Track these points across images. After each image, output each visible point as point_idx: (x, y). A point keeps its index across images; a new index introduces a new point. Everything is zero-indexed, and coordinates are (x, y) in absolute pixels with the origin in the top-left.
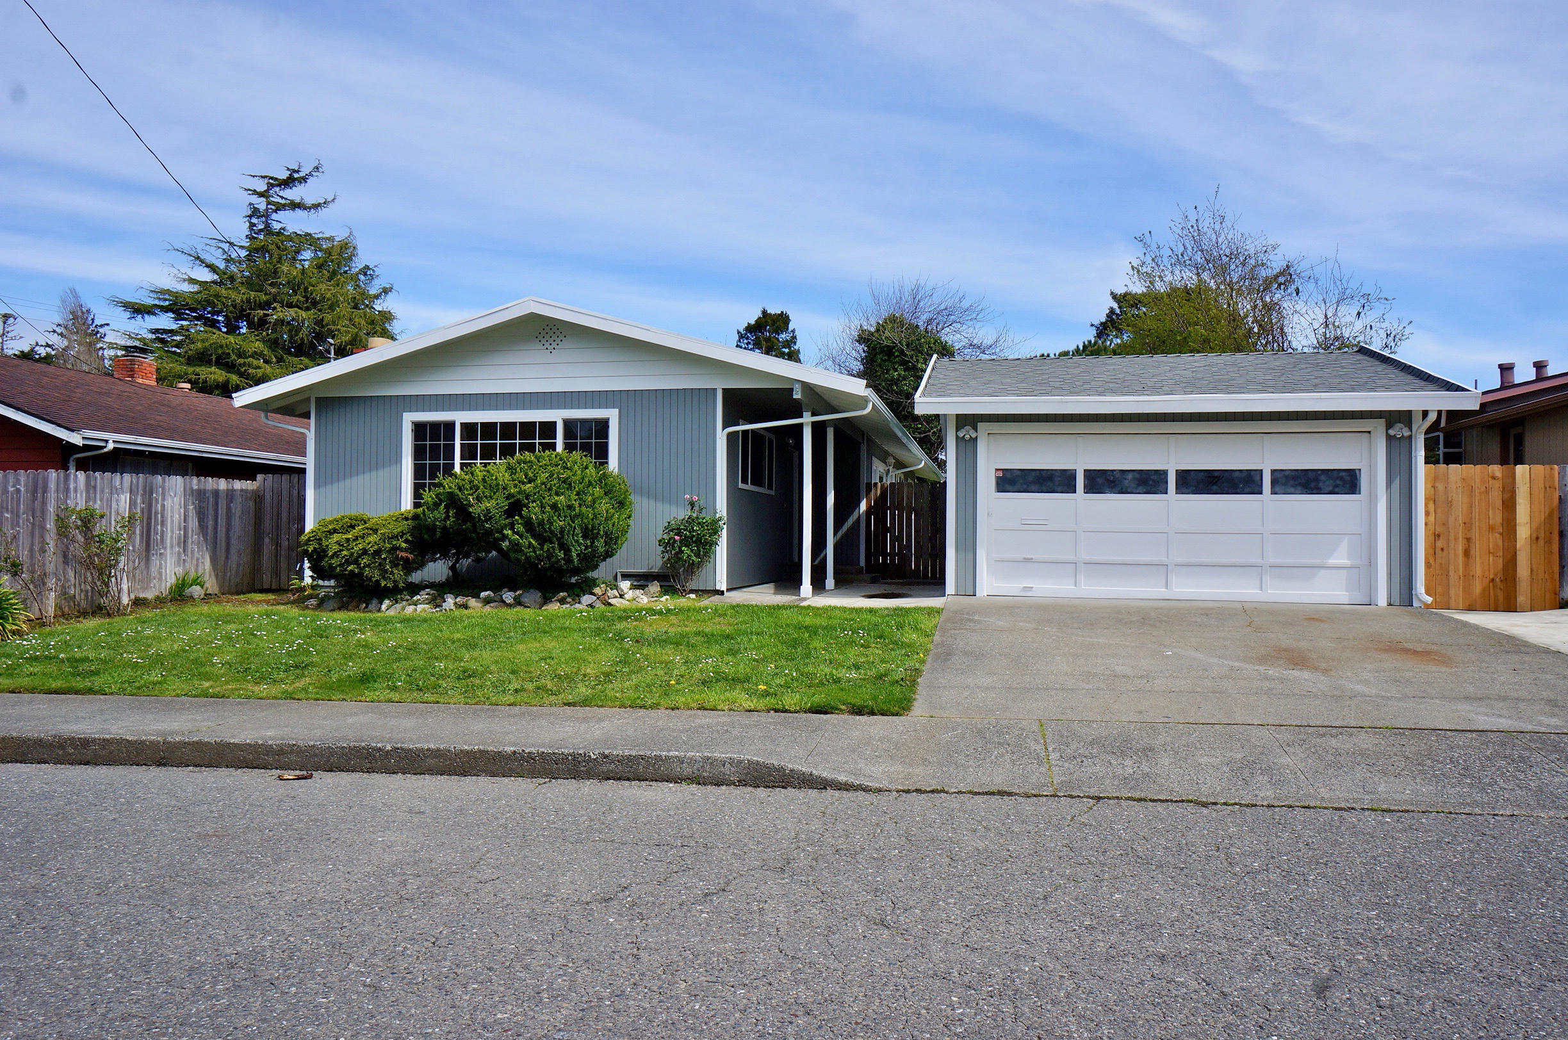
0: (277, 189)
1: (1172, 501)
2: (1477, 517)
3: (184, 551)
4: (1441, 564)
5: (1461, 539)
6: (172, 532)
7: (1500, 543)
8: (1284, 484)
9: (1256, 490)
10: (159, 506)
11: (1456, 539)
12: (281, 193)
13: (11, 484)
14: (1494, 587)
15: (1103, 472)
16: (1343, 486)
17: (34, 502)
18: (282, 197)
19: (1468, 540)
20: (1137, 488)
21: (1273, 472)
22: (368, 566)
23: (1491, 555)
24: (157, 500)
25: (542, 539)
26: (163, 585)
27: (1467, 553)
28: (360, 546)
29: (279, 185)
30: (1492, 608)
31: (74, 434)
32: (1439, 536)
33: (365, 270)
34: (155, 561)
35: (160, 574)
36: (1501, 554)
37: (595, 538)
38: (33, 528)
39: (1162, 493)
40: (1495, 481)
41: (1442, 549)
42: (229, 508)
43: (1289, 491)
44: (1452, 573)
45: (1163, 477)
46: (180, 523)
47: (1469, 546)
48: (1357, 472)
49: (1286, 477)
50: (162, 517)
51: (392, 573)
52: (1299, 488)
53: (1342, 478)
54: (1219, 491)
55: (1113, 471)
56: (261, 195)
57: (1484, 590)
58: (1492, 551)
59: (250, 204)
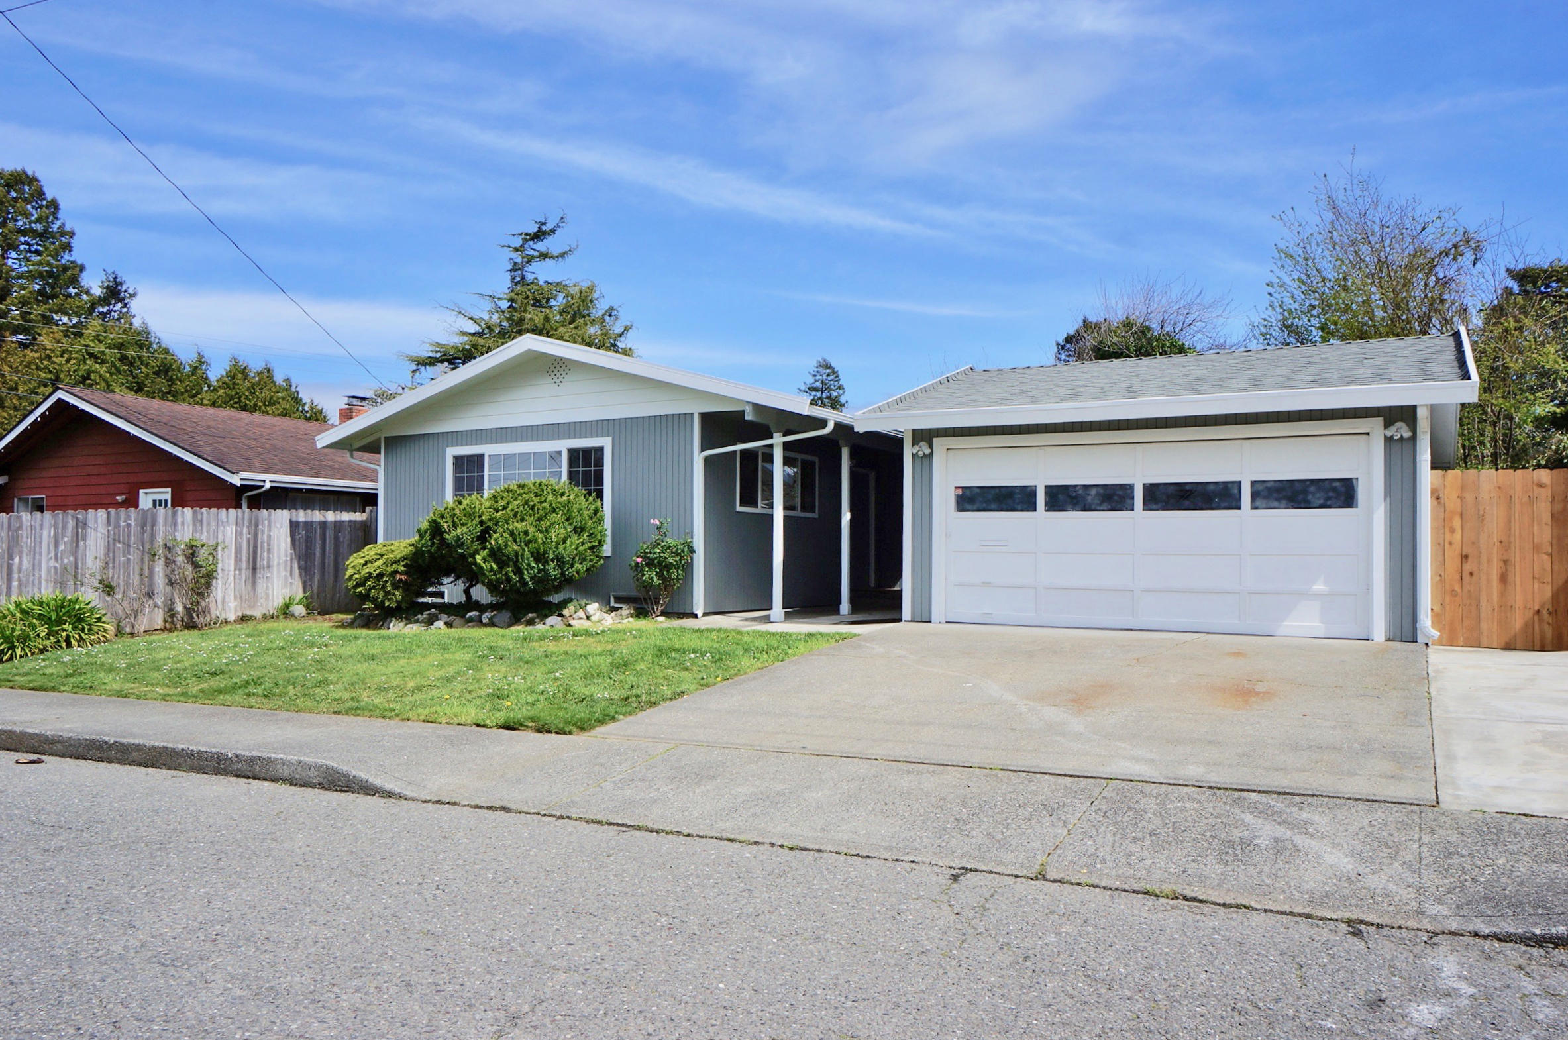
0: (531, 243)
1: (1139, 518)
2: (1517, 533)
3: (291, 575)
4: (1469, 591)
5: (1495, 560)
6: (279, 557)
7: (1548, 566)
8: (1265, 498)
9: (1234, 504)
10: (265, 536)
11: (1489, 561)
12: (535, 247)
13: (122, 519)
14: (1541, 621)
15: (1065, 488)
16: (1336, 498)
17: (143, 534)
18: (535, 250)
19: (1506, 562)
20: (1100, 505)
21: (1253, 483)
22: (374, 587)
23: (1536, 581)
24: (263, 532)
25: (502, 564)
26: (270, 604)
27: (1503, 578)
28: (367, 570)
29: (532, 239)
30: (1537, 647)
31: (235, 476)
32: (1466, 557)
33: (610, 312)
34: (261, 584)
35: (267, 595)
36: (1550, 580)
37: (546, 562)
38: (143, 555)
39: (1127, 510)
40: (1542, 489)
41: (1471, 574)
42: (336, 538)
43: (1272, 506)
44: (1483, 603)
45: (1129, 491)
46: (286, 551)
47: (1506, 570)
48: (1354, 481)
49: (1269, 489)
50: (269, 545)
51: (394, 594)
52: (1284, 502)
53: (1334, 489)
54: (1192, 507)
55: (1075, 486)
56: (516, 250)
57: (1526, 625)
58: (1536, 576)
59: (511, 259)
